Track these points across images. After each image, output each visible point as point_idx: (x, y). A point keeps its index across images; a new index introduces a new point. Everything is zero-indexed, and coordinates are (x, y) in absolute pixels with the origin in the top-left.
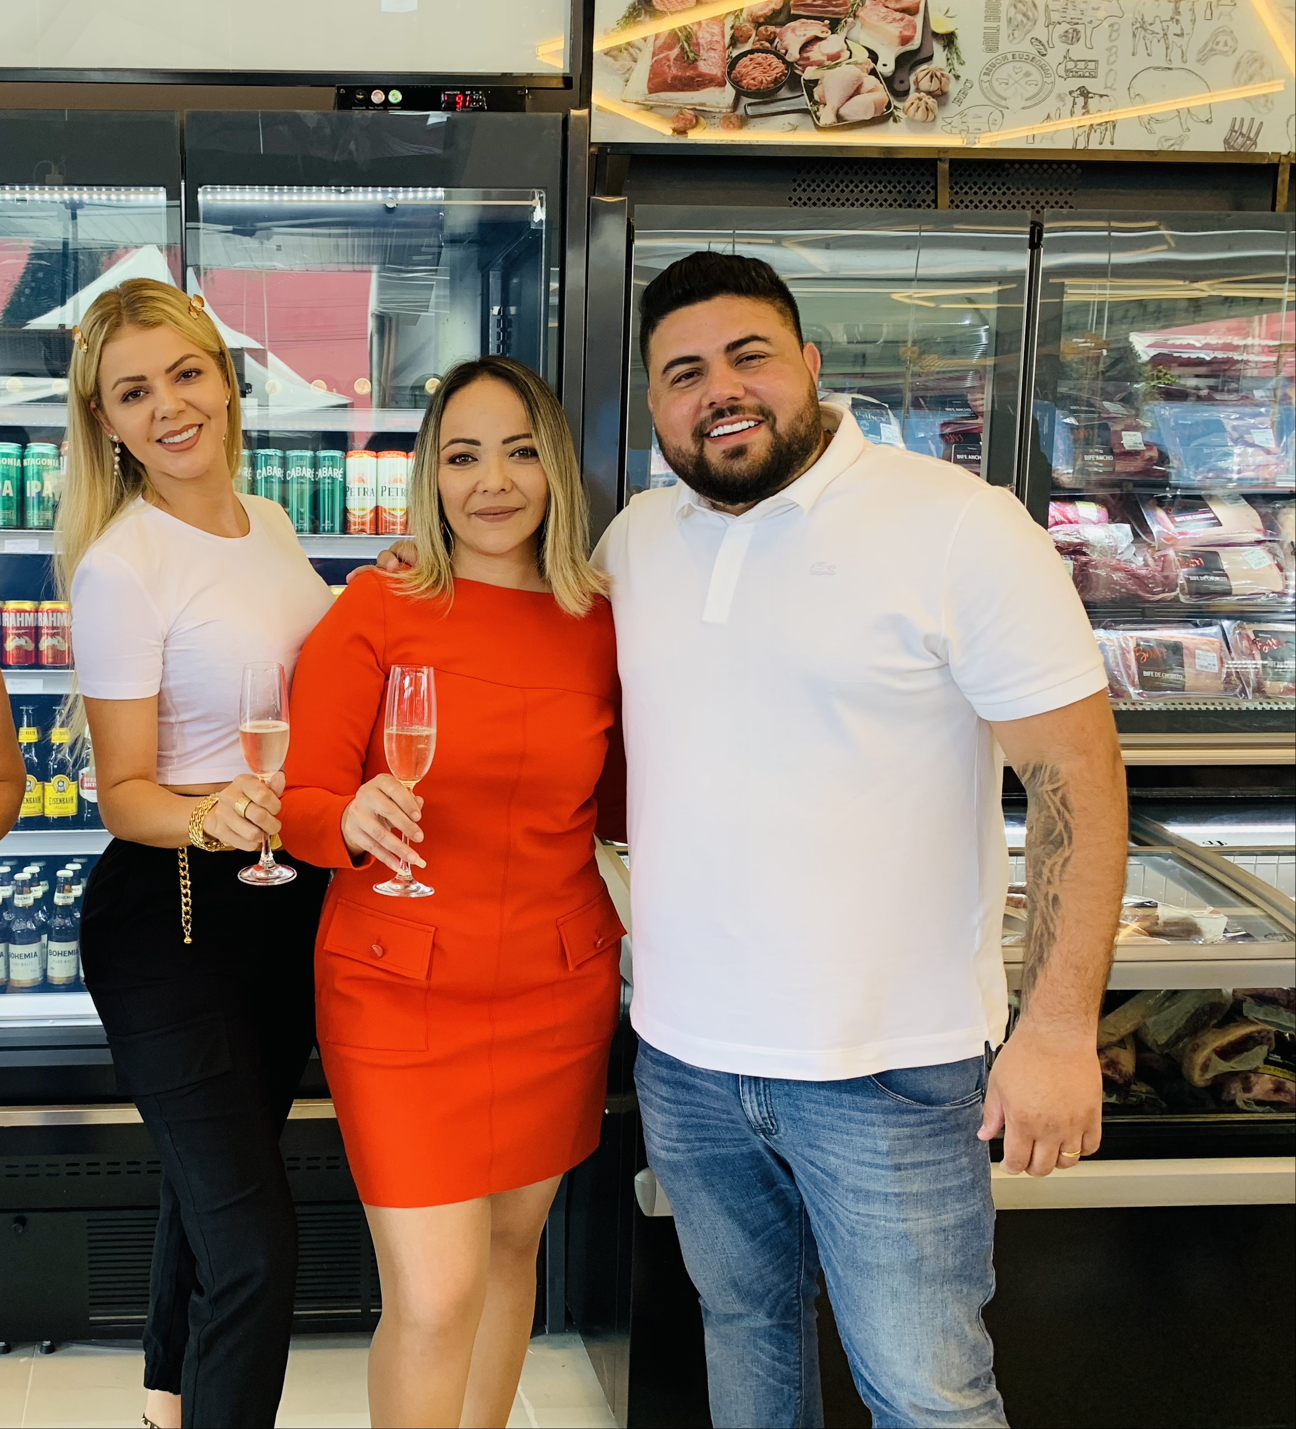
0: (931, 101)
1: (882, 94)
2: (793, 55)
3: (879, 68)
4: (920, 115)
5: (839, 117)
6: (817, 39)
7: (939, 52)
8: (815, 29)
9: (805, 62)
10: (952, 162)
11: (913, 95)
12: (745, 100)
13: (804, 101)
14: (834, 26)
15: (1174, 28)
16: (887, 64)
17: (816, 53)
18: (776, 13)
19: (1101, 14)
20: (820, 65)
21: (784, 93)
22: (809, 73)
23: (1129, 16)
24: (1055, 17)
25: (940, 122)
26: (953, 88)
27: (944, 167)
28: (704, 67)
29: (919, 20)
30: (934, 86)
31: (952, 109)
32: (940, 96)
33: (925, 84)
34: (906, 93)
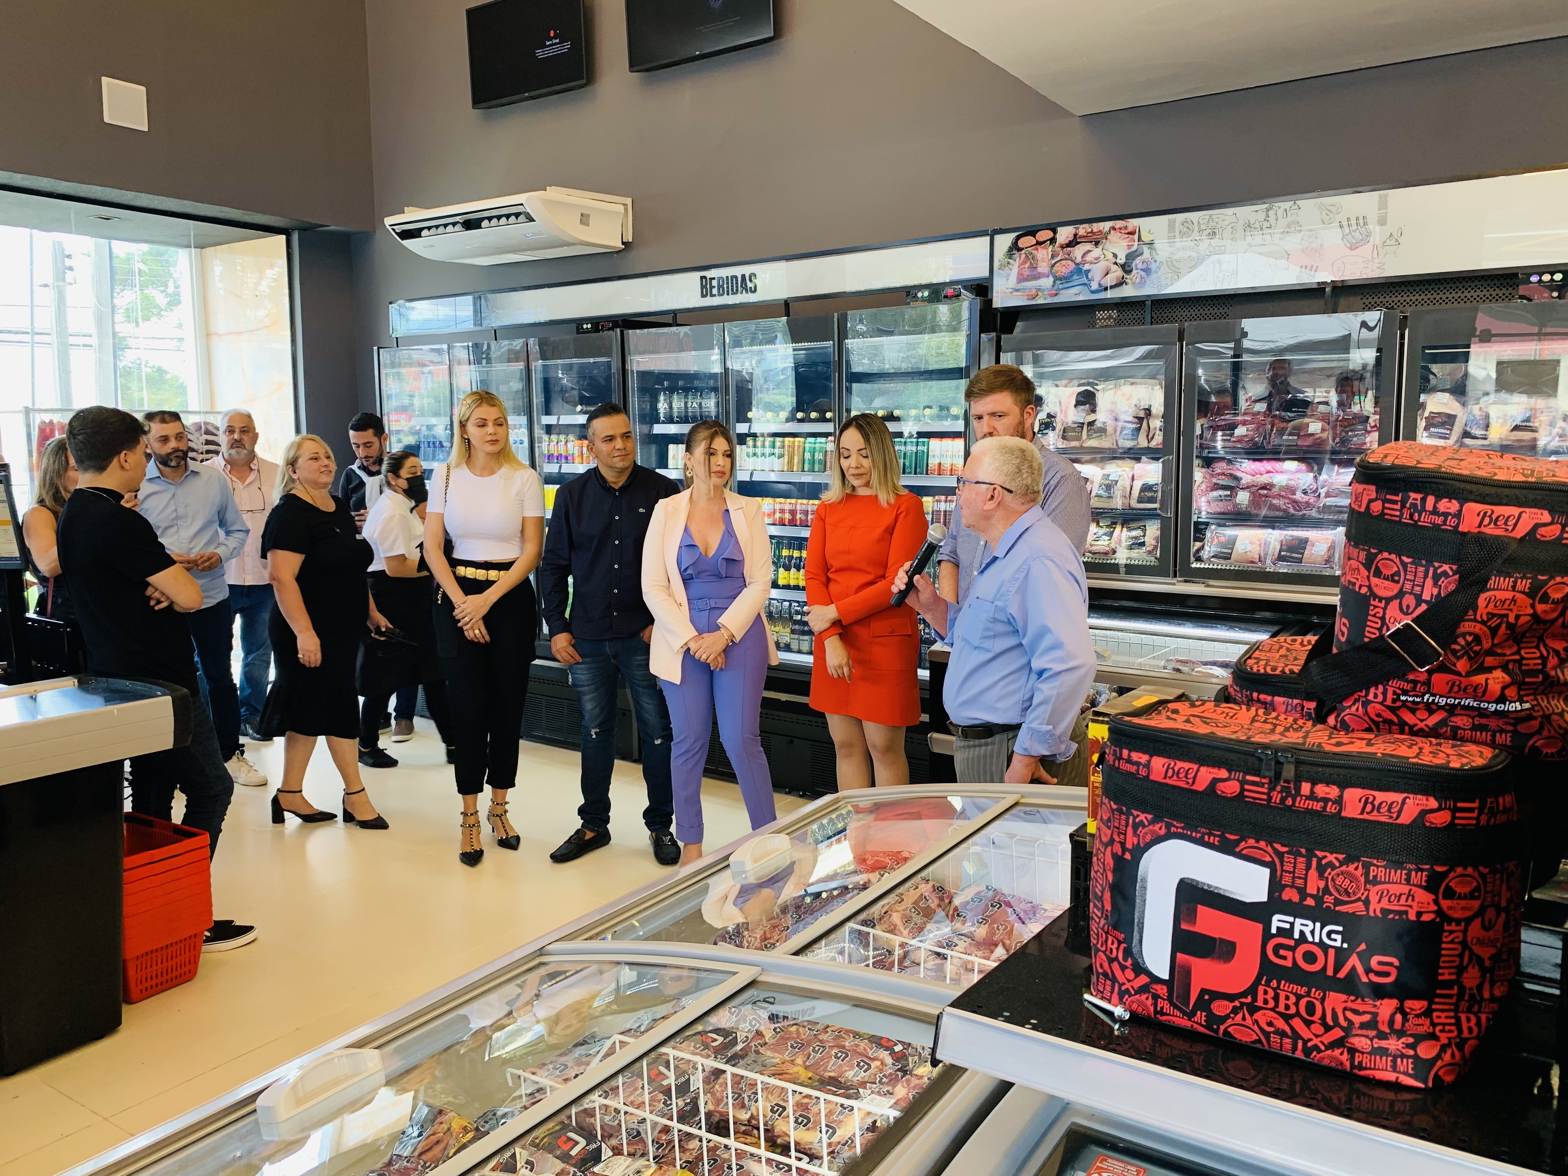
0: (1143, 274)
1: (1120, 273)
2: (1079, 260)
3: (1118, 261)
4: (1138, 280)
5: (1100, 285)
6: (1089, 251)
7: (1145, 248)
8: (1089, 246)
9: (1084, 263)
10: (1152, 301)
11: (1134, 272)
12: (1058, 282)
13: (1084, 280)
14: (1097, 244)
15: (1266, 224)
16: (1122, 260)
17: (1089, 258)
18: (1071, 242)
19: (1226, 223)
20: (1091, 263)
21: (1075, 277)
22: (1086, 267)
23: (1242, 222)
24: (1203, 227)
25: (1148, 283)
26: (1153, 267)
27: (1149, 303)
28: (1040, 270)
29: (1136, 237)
30: (1144, 266)
31: (1154, 276)
32: (1147, 271)
33: (1140, 266)
34: (1131, 271)
